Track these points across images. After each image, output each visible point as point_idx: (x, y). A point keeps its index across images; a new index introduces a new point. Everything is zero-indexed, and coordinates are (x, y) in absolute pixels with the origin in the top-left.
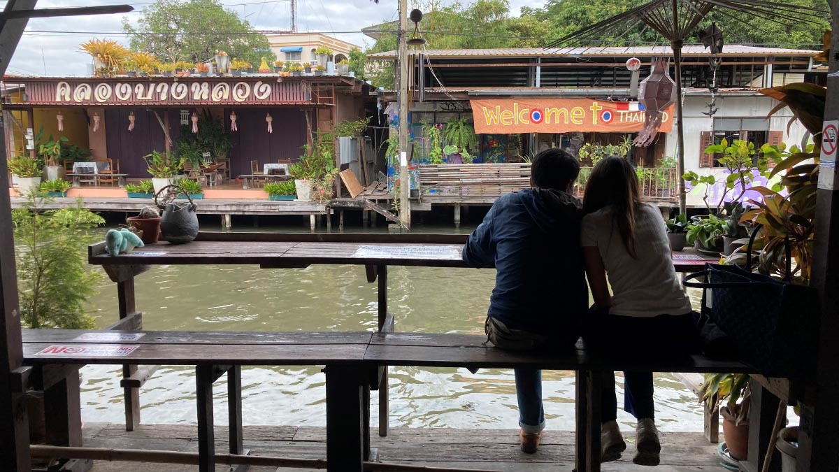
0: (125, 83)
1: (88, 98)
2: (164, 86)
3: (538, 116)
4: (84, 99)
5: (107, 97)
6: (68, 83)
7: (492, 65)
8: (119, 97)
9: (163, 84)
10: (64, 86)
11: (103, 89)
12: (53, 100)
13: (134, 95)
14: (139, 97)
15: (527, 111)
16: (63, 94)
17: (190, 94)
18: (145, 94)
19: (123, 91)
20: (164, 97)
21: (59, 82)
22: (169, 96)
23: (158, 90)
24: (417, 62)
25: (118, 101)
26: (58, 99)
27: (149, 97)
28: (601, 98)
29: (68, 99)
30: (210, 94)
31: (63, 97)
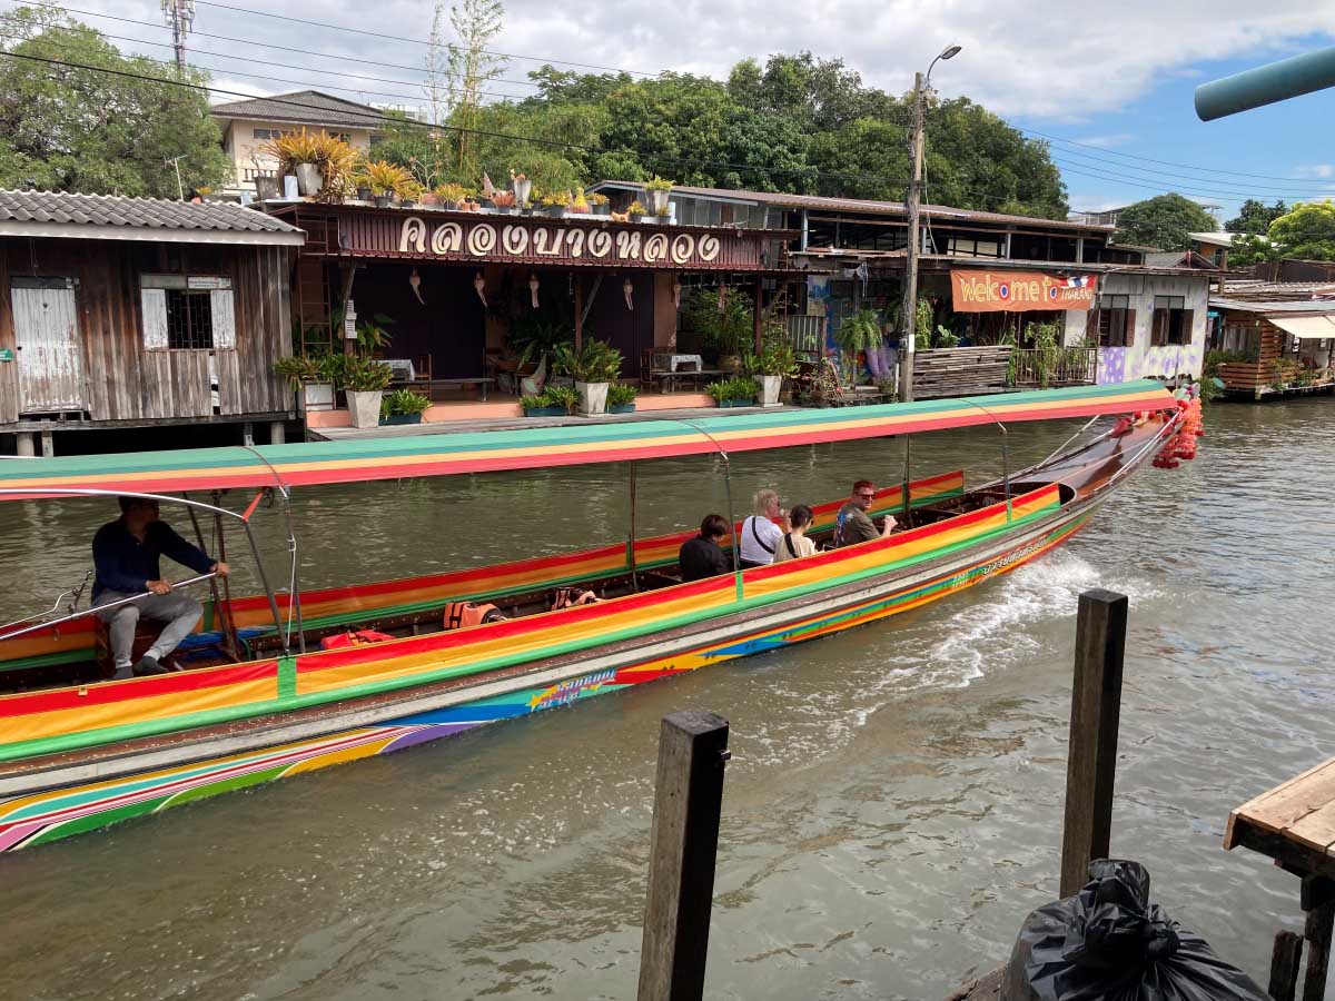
0: (520, 225)
1: (456, 247)
2: (577, 234)
3: (1004, 291)
4: (448, 250)
5: (488, 248)
6: (424, 220)
7: (990, 231)
8: (507, 246)
9: (575, 231)
10: (413, 224)
11: (482, 234)
12: (393, 250)
13: (532, 246)
14: (540, 250)
15: (996, 285)
16: (413, 240)
17: (615, 248)
18: (548, 246)
19: (515, 238)
20: (577, 252)
21: (406, 218)
22: (586, 252)
23: (570, 240)
24: (906, 220)
25: (505, 254)
26: (404, 248)
27: (555, 250)
28: (1051, 272)
29: (421, 248)
30: (642, 250)
31: (413, 245)
